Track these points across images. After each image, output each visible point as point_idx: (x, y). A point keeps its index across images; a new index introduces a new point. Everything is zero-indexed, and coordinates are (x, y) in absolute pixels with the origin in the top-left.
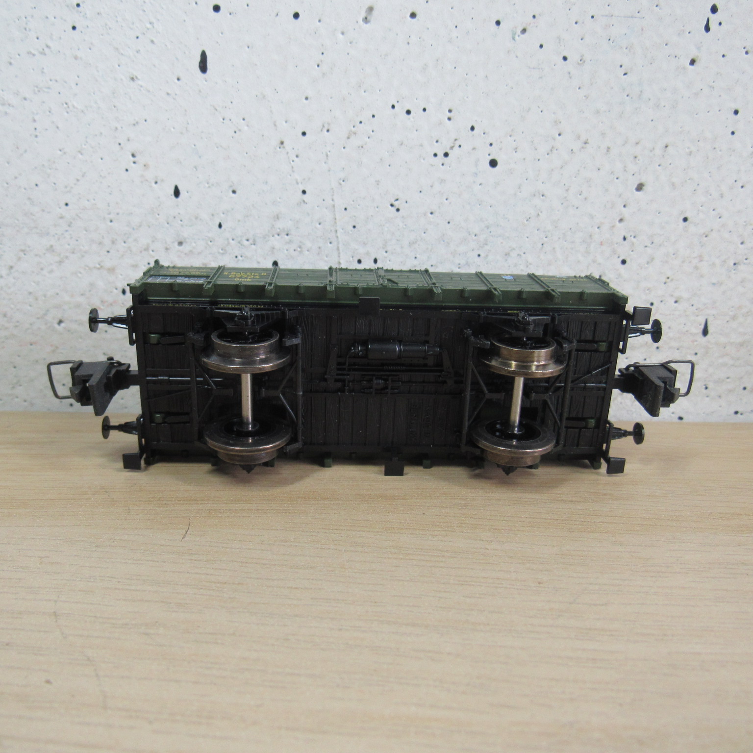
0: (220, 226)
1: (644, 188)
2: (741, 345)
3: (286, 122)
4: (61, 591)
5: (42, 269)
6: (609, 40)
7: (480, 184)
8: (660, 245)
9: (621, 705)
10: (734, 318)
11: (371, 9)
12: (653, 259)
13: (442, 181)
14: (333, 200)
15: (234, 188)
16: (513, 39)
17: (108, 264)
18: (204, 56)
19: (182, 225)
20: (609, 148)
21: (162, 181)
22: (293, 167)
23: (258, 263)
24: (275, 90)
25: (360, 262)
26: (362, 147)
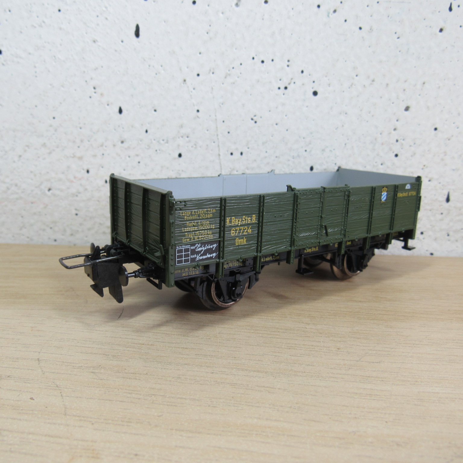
0: (147, 131)
1: (410, 109)
3: (187, 68)
4: (43, 347)
5: (39, 157)
6: (388, 17)
7: (307, 107)
8: (420, 145)
9: (386, 422)
12: (415, 154)
13: (283, 104)
14: (216, 116)
15: (155, 108)
16: (328, 16)
17: (78, 154)
18: (138, 28)
19: (123, 131)
20: (387, 85)
21: (112, 104)
22: (191, 96)
23: (170, 154)
24: (181, 48)
25: (232, 154)
26: (234, 83)
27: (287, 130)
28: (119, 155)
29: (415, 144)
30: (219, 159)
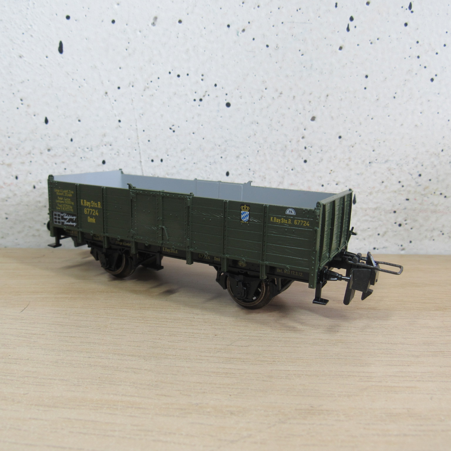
0: (72, 140)
1: (316, 119)
2: (376, 209)
3: (109, 81)
6: (292, 36)
7: (221, 117)
8: (326, 152)
10: (371, 193)
11: (156, 18)
12: (322, 160)
13: (199, 115)
14: (136, 126)
15: (80, 119)
16: (238, 35)
17: (7, 162)
18: (61, 44)
19: (50, 140)
20: (294, 97)
21: (38, 114)
22: (113, 107)
23: (94, 161)
24: (102, 63)
25: (152, 161)
26: (152, 95)
27: (203, 139)
28: (46, 163)
29: (322, 150)
30: (141, 165)
